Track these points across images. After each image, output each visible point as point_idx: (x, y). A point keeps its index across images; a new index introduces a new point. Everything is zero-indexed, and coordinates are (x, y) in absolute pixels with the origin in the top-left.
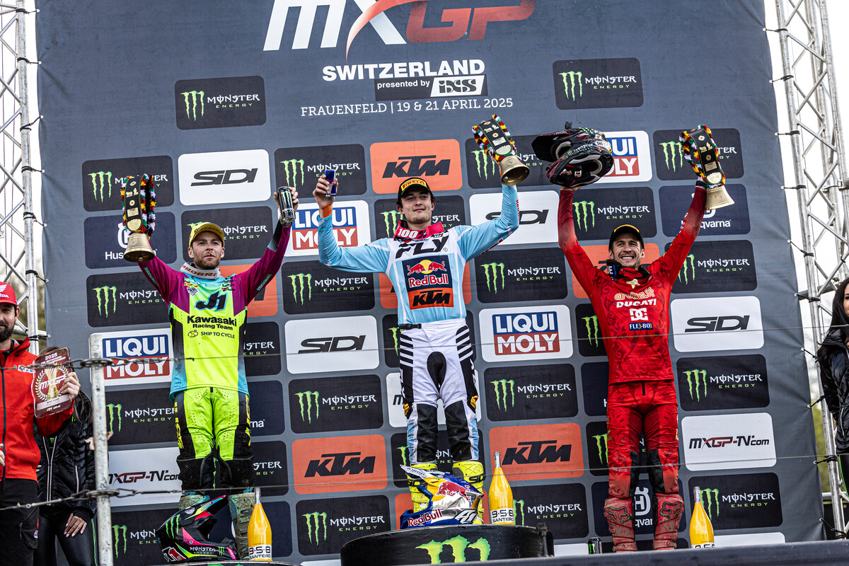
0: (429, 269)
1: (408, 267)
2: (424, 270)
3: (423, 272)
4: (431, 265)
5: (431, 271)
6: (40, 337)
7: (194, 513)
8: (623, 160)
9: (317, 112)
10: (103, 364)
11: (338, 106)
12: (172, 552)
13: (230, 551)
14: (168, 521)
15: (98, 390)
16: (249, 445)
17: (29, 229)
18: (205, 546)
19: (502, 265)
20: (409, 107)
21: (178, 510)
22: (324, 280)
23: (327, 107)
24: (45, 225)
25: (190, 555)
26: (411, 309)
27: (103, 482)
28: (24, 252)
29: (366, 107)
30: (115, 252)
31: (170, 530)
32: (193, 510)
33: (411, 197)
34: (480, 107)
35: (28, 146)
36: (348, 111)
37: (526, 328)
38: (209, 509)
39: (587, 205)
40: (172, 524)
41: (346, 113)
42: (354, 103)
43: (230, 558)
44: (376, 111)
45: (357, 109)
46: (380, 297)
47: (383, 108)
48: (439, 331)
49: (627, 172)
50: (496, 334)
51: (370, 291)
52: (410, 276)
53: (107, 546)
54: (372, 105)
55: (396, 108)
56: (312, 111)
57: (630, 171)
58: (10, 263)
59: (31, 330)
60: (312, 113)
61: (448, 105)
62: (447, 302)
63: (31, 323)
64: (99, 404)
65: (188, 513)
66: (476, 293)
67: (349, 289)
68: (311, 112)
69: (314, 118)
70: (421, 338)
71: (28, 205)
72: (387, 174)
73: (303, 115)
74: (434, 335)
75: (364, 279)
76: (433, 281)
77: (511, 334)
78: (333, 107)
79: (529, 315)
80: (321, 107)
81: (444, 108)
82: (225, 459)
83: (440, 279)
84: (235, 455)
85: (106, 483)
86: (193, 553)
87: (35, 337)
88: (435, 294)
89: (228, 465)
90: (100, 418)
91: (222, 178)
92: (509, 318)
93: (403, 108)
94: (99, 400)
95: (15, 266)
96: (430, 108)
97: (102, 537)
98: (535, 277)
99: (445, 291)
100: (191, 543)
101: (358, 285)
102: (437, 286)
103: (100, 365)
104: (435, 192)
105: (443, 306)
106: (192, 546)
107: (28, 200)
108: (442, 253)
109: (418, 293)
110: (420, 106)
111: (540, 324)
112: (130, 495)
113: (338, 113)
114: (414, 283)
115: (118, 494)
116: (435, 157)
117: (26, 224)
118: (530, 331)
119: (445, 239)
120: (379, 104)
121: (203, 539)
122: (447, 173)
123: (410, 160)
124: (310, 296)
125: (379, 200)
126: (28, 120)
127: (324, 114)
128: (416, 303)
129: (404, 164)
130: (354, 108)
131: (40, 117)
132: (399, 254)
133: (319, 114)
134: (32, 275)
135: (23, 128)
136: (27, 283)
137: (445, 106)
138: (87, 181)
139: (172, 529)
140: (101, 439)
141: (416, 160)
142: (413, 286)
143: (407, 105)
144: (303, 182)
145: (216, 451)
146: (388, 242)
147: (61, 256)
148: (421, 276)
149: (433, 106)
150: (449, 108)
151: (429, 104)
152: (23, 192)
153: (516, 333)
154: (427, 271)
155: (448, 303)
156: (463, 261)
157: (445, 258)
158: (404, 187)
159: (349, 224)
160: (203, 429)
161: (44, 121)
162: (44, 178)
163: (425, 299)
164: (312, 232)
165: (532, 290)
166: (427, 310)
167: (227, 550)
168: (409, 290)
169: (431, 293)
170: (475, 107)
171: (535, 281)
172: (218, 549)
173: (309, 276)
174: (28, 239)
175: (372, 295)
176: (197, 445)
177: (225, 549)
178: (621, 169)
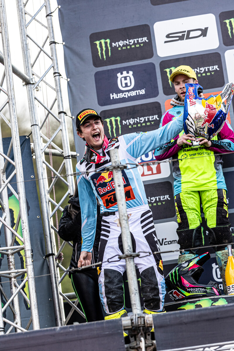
4: (109, 175)
5: (110, 179)
6: (72, 156)
7: (188, 265)
10: (121, 168)
12: (175, 293)
13: (215, 290)
14: (170, 272)
15: (119, 186)
16: (227, 216)
17: (58, 83)
18: (197, 287)
21: (177, 264)
24: (69, 80)
25: (187, 294)
27: (129, 248)
28: (56, 99)
30: (117, 93)
31: (172, 279)
32: (187, 264)
35: (52, 27)
38: (198, 263)
40: (174, 274)
43: (214, 294)
53: (135, 291)
58: (47, 107)
59: (66, 152)
63: (65, 147)
64: (121, 196)
65: (184, 266)
71: (56, 67)
82: (210, 227)
84: (217, 224)
85: (130, 248)
86: (189, 293)
87: (69, 156)
89: (213, 231)
90: (123, 205)
91: (185, 36)
94: (121, 193)
95: (51, 109)
97: (131, 286)
100: (188, 286)
103: (119, 169)
106: (189, 288)
107: (56, 64)
109: (107, 197)
112: (147, 256)
115: (139, 255)
117: (55, 80)
121: (196, 283)
126: (50, 10)
131: (58, 7)
134: (62, 114)
135: (47, 16)
136: (60, 120)
138: (93, 47)
139: (174, 277)
140: (124, 219)
145: (204, 222)
147: (81, 99)
148: (105, 185)
152: (51, 59)
154: (108, 180)
158: (80, 117)
160: (193, 209)
161: (61, 9)
162: (65, 48)
167: (213, 289)
168: (101, 196)
172: (206, 289)
174: (58, 90)
176: (190, 220)
177: (211, 289)
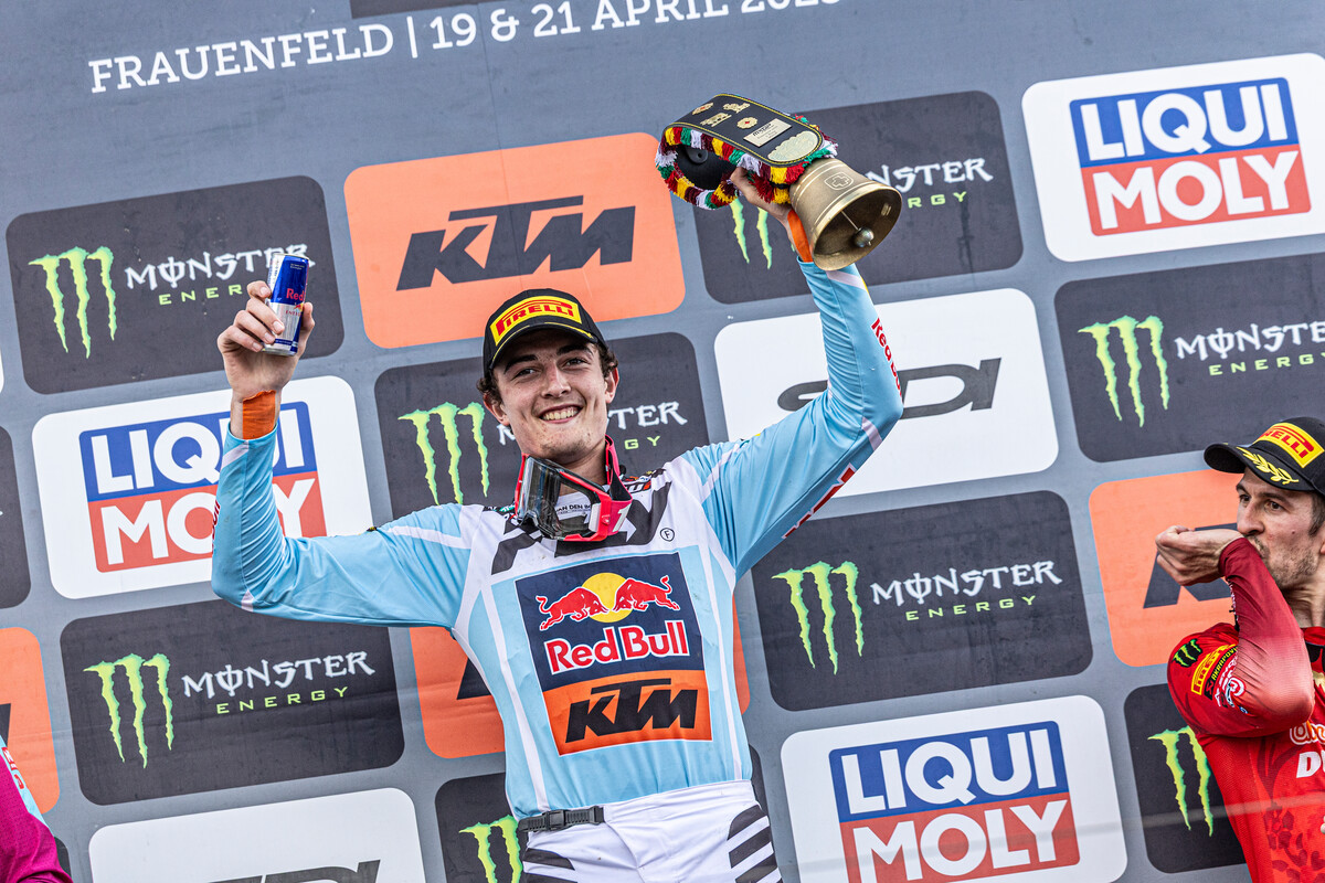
0: (619, 605)
1: (539, 599)
2: (600, 608)
3: (597, 617)
4: (622, 592)
5: (625, 613)
8: (1250, 159)
9: (145, 74)
11: (219, 48)
19: (849, 570)
20: (472, 30)
22: (214, 672)
23: (182, 53)
26: (561, 752)
29: (318, 40)
33: (525, 365)
34: (725, 11)
36: (256, 60)
37: (955, 788)
39: (1137, 332)
41: (251, 68)
42: (274, 31)
44: (357, 54)
45: (287, 51)
46: (419, 718)
47: (379, 40)
48: (668, 826)
49: (1267, 202)
50: (847, 819)
51: (386, 698)
52: (548, 635)
54: (340, 32)
55: (427, 36)
56: (128, 71)
57: (1279, 199)
60: (130, 79)
61: (612, 14)
62: (689, 723)
66: (765, 677)
67: (306, 700)
68: (124, 74)
69: (137, 96)
70: (606, 857)
72: (415, 273)
73: (98, 88)
74: (650, 841)
75: (357, 660)
76: (637, 647)
77: (899, 814)
78: (203, 50)
79: (962, 741)
80: (160, 56)
81: (598, 26)
83: (658, 638)
88: (646, 691)
92: (889, 759)
93: (451, 35)
96: (547, 27)
98: (970, 602)
99: (679, 680)
101: (340, 682)
102: (651, 664)
104: (610, 324)
105: (677, 736)
108: (658, 546)
109: (583, 692)
110: (512, 23)
111: (1003, 769)
113: (222, 72)
114: (568, 657)
116: (578, 200)
118: (967, 797)
119: (661, 497)
120: (366, 29)
122: (627, 257)
123: (491, 221)
124: (170, 735)
125: (389, 373)
127: (173, 78)
128: (580, 726)
129: (469, 235)
130: (277, 47)
132: (504, 557)
133: (154, 81)
137: (600, 16)
141: (512, 217)
142: (562, 668)
143: (464, 24)
144: (113, 326)
146: (462, 519)
148: (589, 632)
149: (559, 20)
150: (618, 24)
151: (543, 14)
153: (917, 810)
154: (610, 614)
155: (691, 726)
156: (730, 573)
157: (671, 564)
158: (500, 328)
159: (290, 464)
163: (610, 713)
164: (158, 503)
165: (966, 651)
166: (623, 754)
168: (549, 682)
169: (630, 692)
170: (710, 13)
171: (971, 619)
173: (161, 663)
175: (393, 712)
178: (1246, 195)
